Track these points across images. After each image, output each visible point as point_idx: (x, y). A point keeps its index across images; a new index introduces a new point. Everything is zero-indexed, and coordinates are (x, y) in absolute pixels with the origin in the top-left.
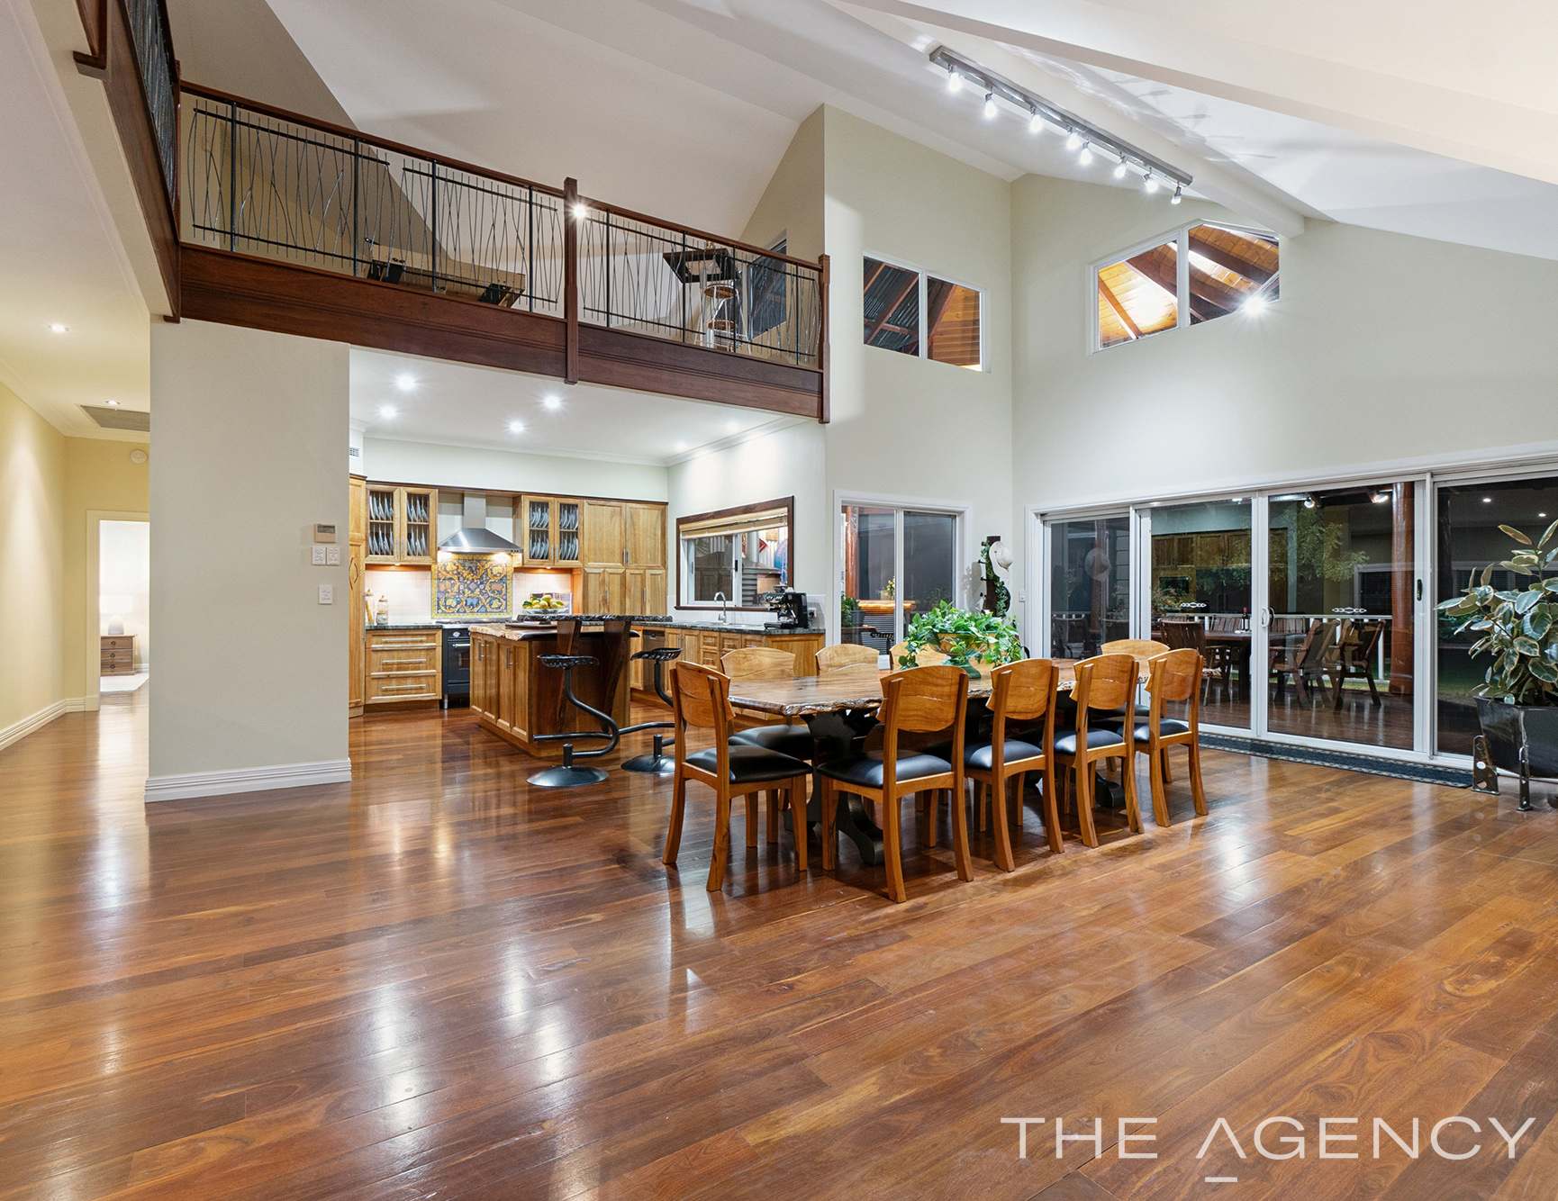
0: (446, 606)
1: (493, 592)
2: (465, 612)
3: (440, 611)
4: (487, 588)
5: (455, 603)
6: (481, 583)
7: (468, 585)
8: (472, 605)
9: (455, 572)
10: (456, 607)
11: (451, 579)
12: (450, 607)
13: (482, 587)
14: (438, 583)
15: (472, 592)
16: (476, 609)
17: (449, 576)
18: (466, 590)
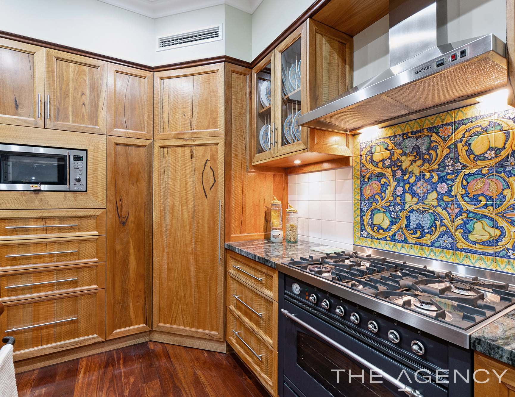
0: (372, 226)
1: (475, 200)
2: (405, 241)
3: (364, 233)
4: (457, 190)
5: (386, 223)
6: (442, 179)
7: (412, 185)
8: (419, 227)
9: (388, 162)
10: (389, 229)
11: (380, 176)
12: (380, 228)
13: (443, 188)
14: (362, 185)
15: (421, 199)
16: (428, 239)
17: (378, 171)
18: (408, 197)
